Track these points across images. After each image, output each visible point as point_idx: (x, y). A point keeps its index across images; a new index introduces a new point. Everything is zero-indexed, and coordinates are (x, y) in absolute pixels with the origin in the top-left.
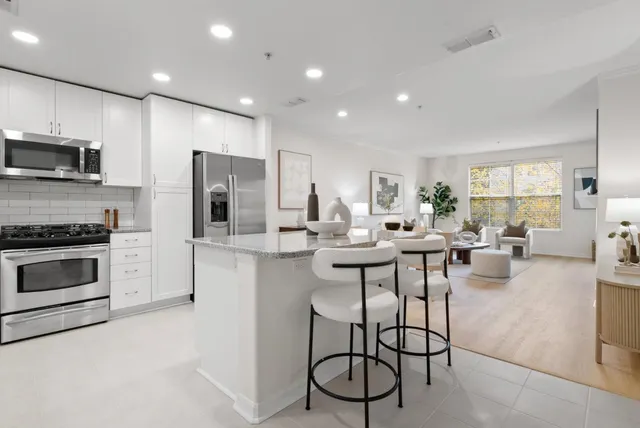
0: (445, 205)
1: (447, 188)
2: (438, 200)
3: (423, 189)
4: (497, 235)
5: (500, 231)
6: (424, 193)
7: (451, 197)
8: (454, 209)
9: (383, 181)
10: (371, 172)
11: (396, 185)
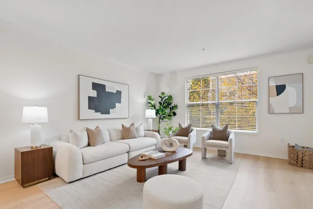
0: (167, 111)
1: (170, 97)
2: (161, 107)
3: (150, 98)
4: (203, 138)
5: (206, 135)
6: (150, 101)
7: (173, 105)
8: (175, 114)
9: (95, 86)
10: (79, 76)
11: (119, 93)
